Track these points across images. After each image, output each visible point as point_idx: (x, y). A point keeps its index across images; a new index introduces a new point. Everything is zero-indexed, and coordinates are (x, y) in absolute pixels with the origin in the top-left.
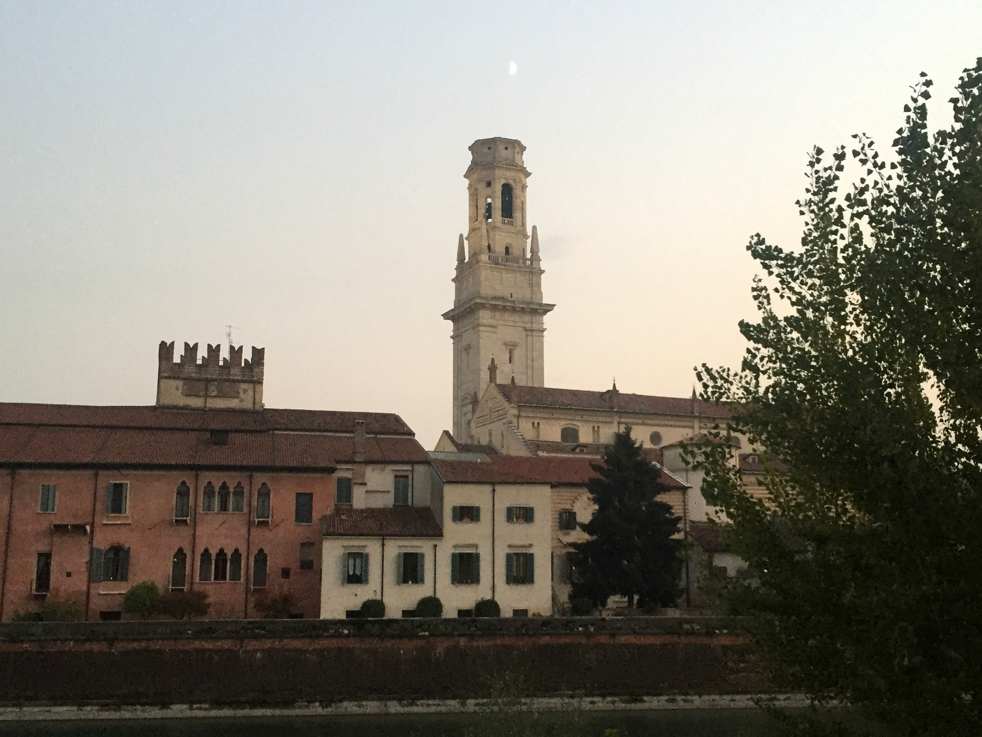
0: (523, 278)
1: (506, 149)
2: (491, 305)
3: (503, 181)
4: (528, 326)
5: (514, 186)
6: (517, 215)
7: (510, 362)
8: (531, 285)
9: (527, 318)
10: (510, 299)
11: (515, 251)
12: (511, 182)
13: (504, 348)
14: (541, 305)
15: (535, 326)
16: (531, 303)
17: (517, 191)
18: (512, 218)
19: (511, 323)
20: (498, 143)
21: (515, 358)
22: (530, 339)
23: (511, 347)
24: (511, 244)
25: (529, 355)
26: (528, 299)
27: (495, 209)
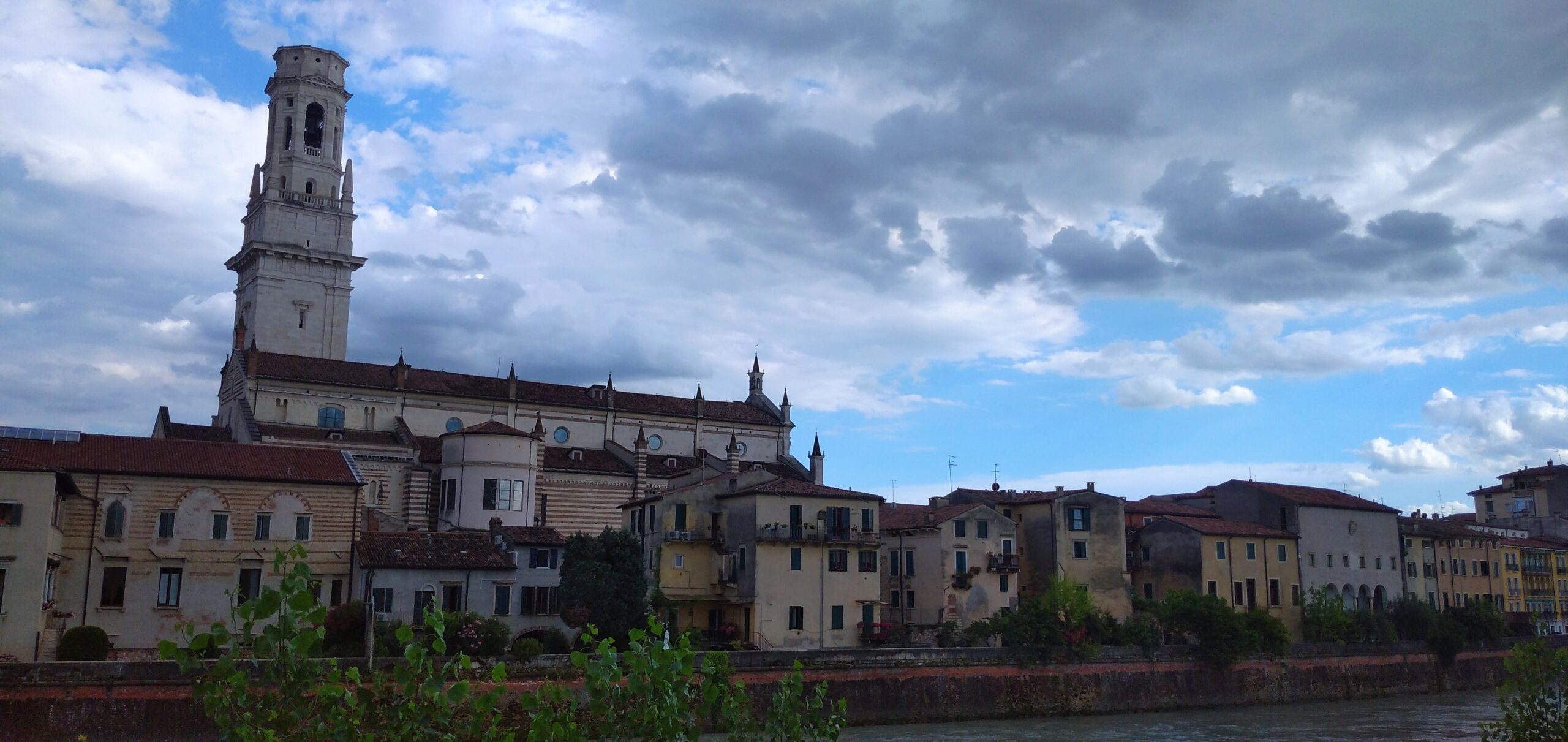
0: (326, 222)
1: (318, 60)
2: (277, 253)
3: (310, 101)
4: (329, 283)
5: (325, 109)
6: (327, 144)
7: (301, 326)
8: (338, 233)
9: (327, 272)
10: (305, 247)
11: (320, 190)
12: (321, 103)
13: (292, 307)
14: (348, 257)
15: (338, 284)
16: (336, 254)
17: (329, 115)
18: (320, 147)
19: (304, 278)
20: (306, 52)
21: (308, 323)
22: (330, 298)
23: (303, 310)
24: (313, 179)
25: (328, 320)
26: (333, 249)
27: (295, 134)
